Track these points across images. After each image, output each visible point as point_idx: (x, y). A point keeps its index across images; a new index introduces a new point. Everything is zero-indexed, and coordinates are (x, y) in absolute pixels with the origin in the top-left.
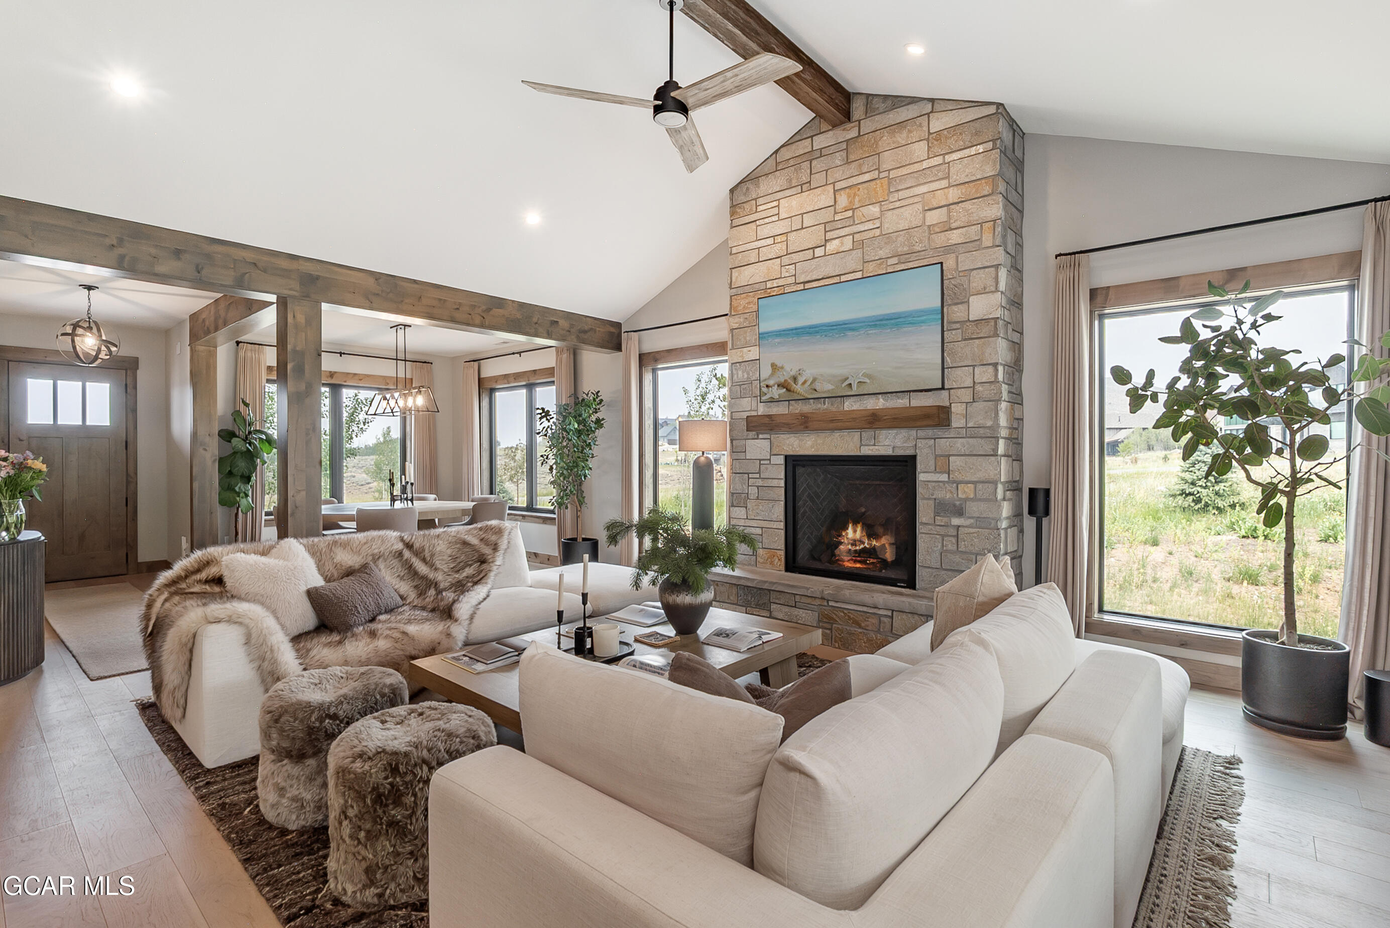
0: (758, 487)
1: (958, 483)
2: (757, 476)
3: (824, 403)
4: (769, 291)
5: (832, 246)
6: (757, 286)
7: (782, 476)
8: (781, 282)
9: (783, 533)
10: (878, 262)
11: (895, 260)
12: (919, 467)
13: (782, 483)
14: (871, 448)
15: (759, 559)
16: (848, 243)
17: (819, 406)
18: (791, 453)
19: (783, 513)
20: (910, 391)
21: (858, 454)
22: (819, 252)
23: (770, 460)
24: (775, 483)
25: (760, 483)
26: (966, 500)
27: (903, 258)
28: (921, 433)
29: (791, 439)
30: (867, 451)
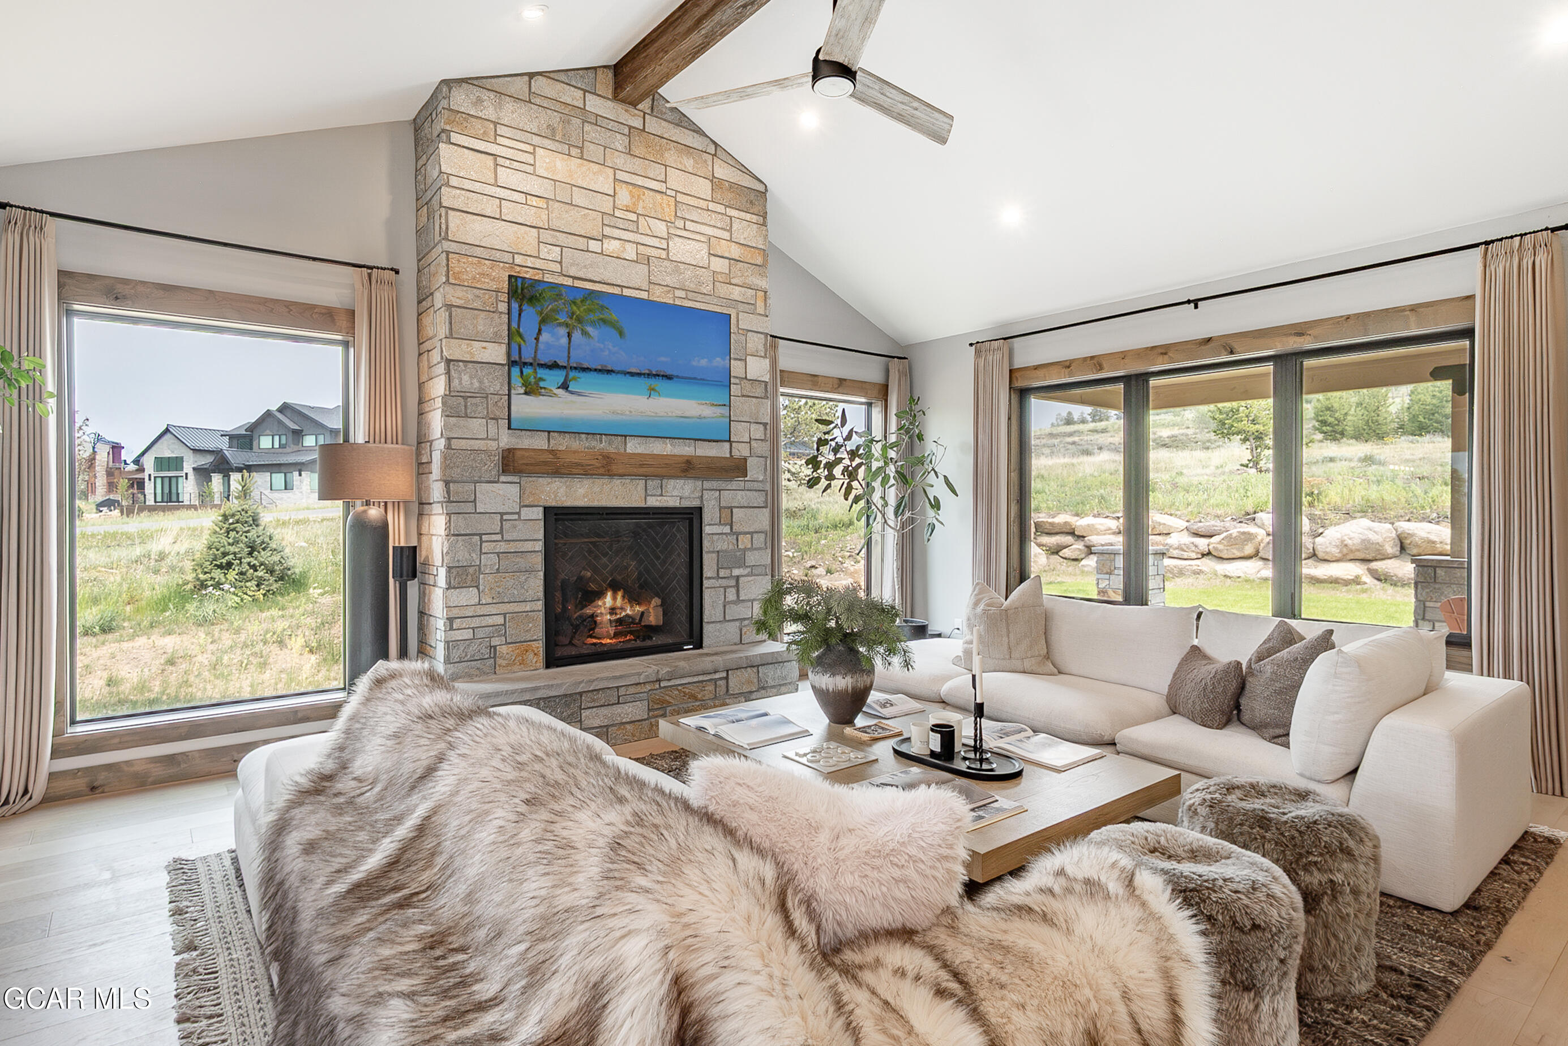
0: (498, 554)
1: (738, 534)
2: (498, 537)
3: (601, 441)
4: (518, 269)
5: (611, 246)
6: (498, 255)
7: (541, 535)
8: (538, 264)
9: (541, 615)
10: (666, 289)
11: (682, 294)
12: (707, 517)
13: (539, 546)
14: (659, 498)
15: (499, 661)
16: (630, 252)
17: (594, 443)
18: (554, 504)
19: (541, 588)
20: (696, 440)
21: (643, 505)
22: (594, 246)
23: (519, 513)
24: (528, 546)
25: (502, 547)
26: (745, 550)
27: (690, 295)
28: (707, 484)
29: (554, 485)
30: (653, 502)
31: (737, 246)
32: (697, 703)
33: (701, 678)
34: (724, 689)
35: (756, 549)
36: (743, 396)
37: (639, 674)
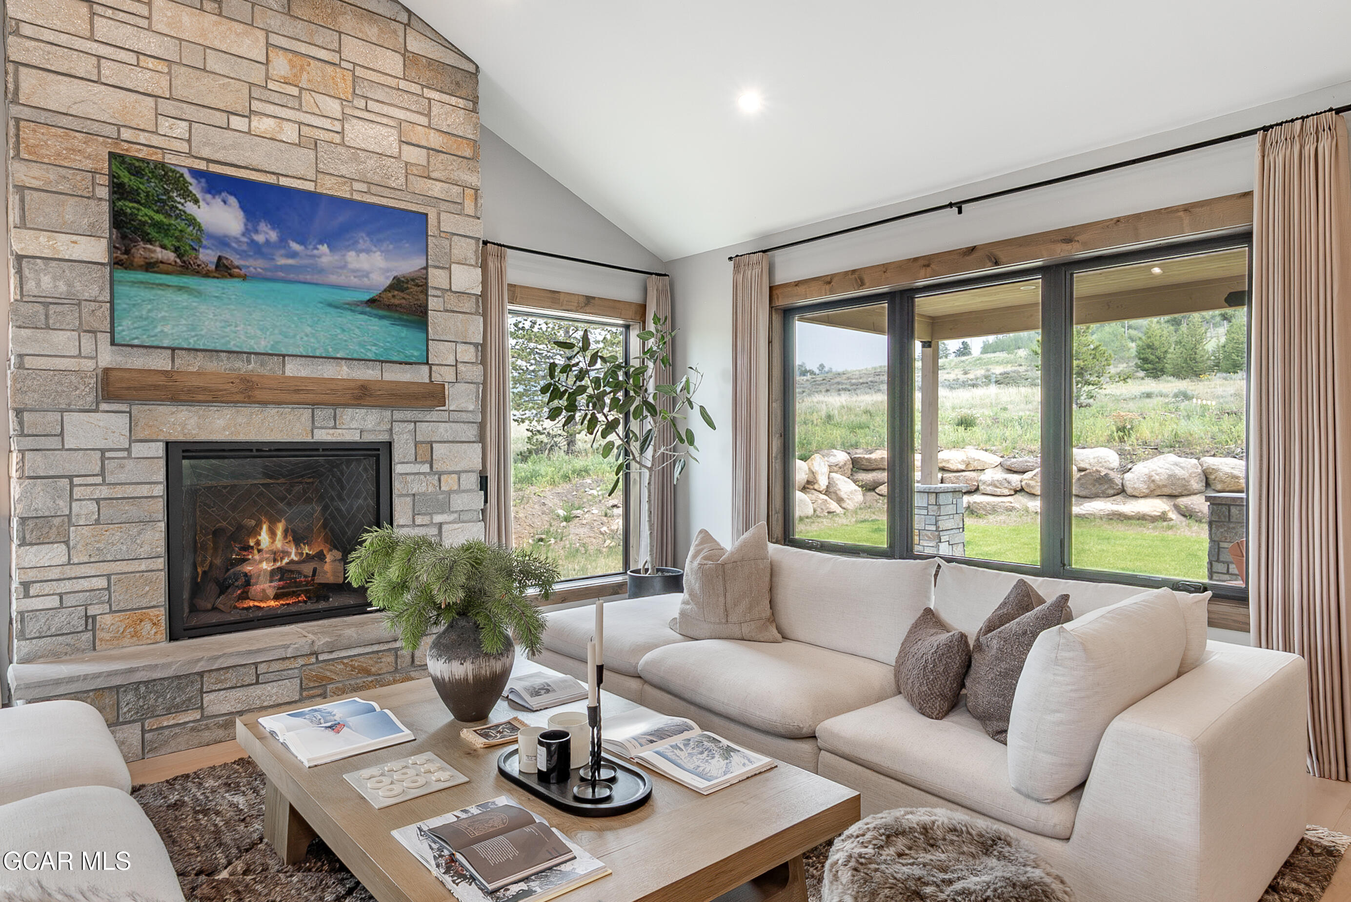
0: (98, 501)
1: (440, 474)
2: (99, 480)
3: (249, 362)
4: (126, 146)
5: (262, 125)
6: (95, 127)
7: (161, 476)
8: (156, 141)
9: (163, 576)
10: (340, 180)
11: (363, 187)
12: (397, 456)
13: (160, 490)
14: (331, 431)
15: (100, 634)
16: (290, 133)
17: (238, 364)
18: (181, 438)
19: (162, 543)
20: (382, 362)
21: (309, 439)
22: (237, 122)
23: (128, 450)
24: (144, 491)
25: (104, 492)
26: (449, 493)
27: (374, 189)
28: (398, 415)
29: (180, 415)
30: (323, 436)
31: (437, 134)
32: (370, 679)
33: (376, 648)
34: (408, 659)
35: (464, 491)
36: (447, 311)
37: (286, 647)
